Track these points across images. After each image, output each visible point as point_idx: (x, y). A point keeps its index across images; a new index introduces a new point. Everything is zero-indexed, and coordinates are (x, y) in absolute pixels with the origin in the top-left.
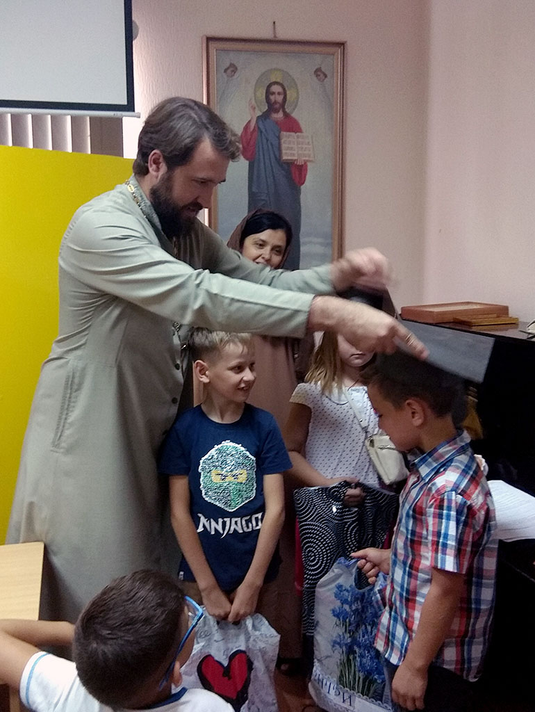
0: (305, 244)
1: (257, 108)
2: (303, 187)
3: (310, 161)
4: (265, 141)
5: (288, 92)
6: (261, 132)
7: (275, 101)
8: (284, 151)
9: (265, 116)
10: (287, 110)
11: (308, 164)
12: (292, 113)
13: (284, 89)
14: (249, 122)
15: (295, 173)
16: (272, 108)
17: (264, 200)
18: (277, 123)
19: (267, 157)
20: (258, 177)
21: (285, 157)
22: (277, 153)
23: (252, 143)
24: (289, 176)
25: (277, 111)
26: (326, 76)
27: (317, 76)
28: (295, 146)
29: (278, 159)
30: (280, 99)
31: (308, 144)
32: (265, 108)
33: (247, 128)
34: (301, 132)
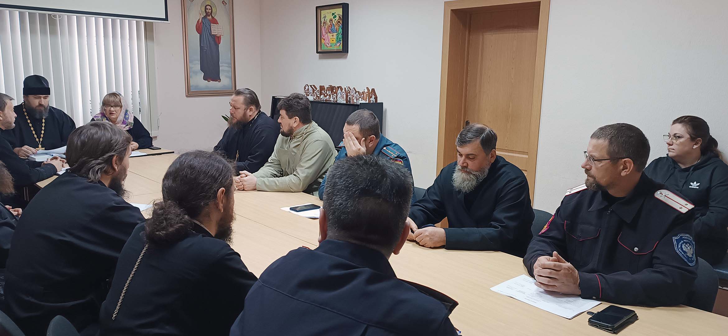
0: (222, 66)
1: (202, 15)
2: (219, 45)
3: (222, 35)
4: (205, 26)
5: (213, 9)
6: (204, 23)
7: (208, 12)
8: (212, 31)
9: (205, 17)
10: (213, 16)
11: (221, 36)
12: (215, 16)
13: (211, 7)
14: (199, 19)
15: (217, 39)
16: (207, 14)
17: (205, 49)
18: (209, 20)
19: (206, 32)
20: (203, 40)
21: (212, 34)
22: (210, 33)
23: (200, 28)
24: (215, 41)
25: (209, 16)
26: (226, 4)
27: (223, 3)
29: (210, 34)
30: (210, 11)
31: (221, 29)
32: (205, 14)
33: (198, 21)
34: (218, 24)
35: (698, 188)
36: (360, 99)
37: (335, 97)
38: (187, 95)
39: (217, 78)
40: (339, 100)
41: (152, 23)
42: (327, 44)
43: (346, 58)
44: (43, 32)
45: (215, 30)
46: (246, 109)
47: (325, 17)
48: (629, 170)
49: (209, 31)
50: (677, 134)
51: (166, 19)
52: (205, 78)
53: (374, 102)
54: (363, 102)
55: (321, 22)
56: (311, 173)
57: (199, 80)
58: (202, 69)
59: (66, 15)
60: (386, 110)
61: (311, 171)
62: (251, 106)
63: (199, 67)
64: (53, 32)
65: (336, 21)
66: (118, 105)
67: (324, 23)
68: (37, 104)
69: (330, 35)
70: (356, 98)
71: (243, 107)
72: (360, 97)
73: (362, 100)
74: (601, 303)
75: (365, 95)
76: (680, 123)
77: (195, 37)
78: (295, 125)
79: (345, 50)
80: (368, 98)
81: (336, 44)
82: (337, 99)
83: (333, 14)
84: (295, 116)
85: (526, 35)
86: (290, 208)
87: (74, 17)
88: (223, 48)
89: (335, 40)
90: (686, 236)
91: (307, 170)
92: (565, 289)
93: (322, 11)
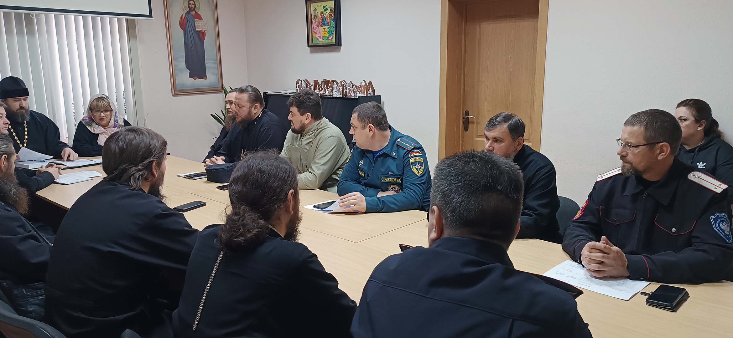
1: (185, 10)
2: (204, 41)
4: (189, 22)
5: (196, 4)
6: (187, 19)
7: (192, 7)
8: (196, 27)
9: (188, 13)
10: (196, 11)
11: (206, 32)
12: (198, 11)
13: (194, 2)
14: (182, 15)
15: (201, 35)
16: (191, 10)
17: (190, 46)
18: (193, 15)
19: (190, 29)
20: (188, 36)
21: (197, 29)
22: (194, 28)
23: (184, 23)
24: (199, 36)
25: (192, 11)
28: (200, 25)
29: (195, 30)
30: (193, 6)
31: (205, 24)
32: (188, 10)
33: (181, 17)
34: (202, 19)
35: (704, 167)
36: (358, 92)
37: (331, 91)
38: (173, 94)
39: (203, 75)
40: (335, 94)
41: (134, 20)
42: (319, 38)
43: (339, 51)
44: (20, 32)
45: (199, 26)
46: (251, 107)
47: (315, 10)
48: (666, 153)
49: (193, 27)
50: (683, 117)
51: (150, 16)
52: (191, 76)
53: (372, 95)
54: (361, 95)
55: (311, 15)
56: (327, 169)
57: (185, 78)
58: (187, 67)
59: (43, 13)
60: (383, 103)
61: (326, 167)
62: (256, 104)
63: (184, 64)
64: (31, 32)
65: (328, 13)
66: (108, 108)
67: (315, 16)
68: (18, 107)
69: (321, 29)
70: (353, 91)
71: (248, 105)
72: (358, 91)
73: (360, 94)
74: (650, 284)
75: (363, 88)
76: (684, 106)
77: (178, 33)
78: (307, 122)
79: (338, 43)
80: (366, 91)
81: (328, 37)
82: (333, 93)
83: (324, 7)
84: (307, 113)
85: (525, 24)
86: (314, 206)
87: (52, 16)
88: (208, 43)
89: (326, 33)
90: (722, 215)
91: (322, 167)
92: (615, 273)
93: (312, 4)
